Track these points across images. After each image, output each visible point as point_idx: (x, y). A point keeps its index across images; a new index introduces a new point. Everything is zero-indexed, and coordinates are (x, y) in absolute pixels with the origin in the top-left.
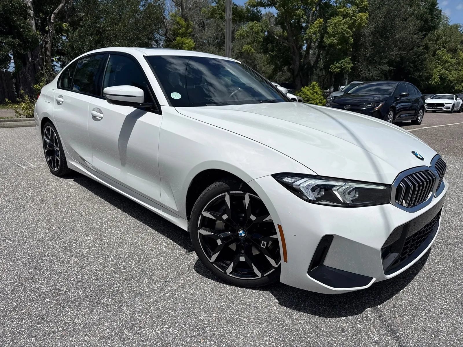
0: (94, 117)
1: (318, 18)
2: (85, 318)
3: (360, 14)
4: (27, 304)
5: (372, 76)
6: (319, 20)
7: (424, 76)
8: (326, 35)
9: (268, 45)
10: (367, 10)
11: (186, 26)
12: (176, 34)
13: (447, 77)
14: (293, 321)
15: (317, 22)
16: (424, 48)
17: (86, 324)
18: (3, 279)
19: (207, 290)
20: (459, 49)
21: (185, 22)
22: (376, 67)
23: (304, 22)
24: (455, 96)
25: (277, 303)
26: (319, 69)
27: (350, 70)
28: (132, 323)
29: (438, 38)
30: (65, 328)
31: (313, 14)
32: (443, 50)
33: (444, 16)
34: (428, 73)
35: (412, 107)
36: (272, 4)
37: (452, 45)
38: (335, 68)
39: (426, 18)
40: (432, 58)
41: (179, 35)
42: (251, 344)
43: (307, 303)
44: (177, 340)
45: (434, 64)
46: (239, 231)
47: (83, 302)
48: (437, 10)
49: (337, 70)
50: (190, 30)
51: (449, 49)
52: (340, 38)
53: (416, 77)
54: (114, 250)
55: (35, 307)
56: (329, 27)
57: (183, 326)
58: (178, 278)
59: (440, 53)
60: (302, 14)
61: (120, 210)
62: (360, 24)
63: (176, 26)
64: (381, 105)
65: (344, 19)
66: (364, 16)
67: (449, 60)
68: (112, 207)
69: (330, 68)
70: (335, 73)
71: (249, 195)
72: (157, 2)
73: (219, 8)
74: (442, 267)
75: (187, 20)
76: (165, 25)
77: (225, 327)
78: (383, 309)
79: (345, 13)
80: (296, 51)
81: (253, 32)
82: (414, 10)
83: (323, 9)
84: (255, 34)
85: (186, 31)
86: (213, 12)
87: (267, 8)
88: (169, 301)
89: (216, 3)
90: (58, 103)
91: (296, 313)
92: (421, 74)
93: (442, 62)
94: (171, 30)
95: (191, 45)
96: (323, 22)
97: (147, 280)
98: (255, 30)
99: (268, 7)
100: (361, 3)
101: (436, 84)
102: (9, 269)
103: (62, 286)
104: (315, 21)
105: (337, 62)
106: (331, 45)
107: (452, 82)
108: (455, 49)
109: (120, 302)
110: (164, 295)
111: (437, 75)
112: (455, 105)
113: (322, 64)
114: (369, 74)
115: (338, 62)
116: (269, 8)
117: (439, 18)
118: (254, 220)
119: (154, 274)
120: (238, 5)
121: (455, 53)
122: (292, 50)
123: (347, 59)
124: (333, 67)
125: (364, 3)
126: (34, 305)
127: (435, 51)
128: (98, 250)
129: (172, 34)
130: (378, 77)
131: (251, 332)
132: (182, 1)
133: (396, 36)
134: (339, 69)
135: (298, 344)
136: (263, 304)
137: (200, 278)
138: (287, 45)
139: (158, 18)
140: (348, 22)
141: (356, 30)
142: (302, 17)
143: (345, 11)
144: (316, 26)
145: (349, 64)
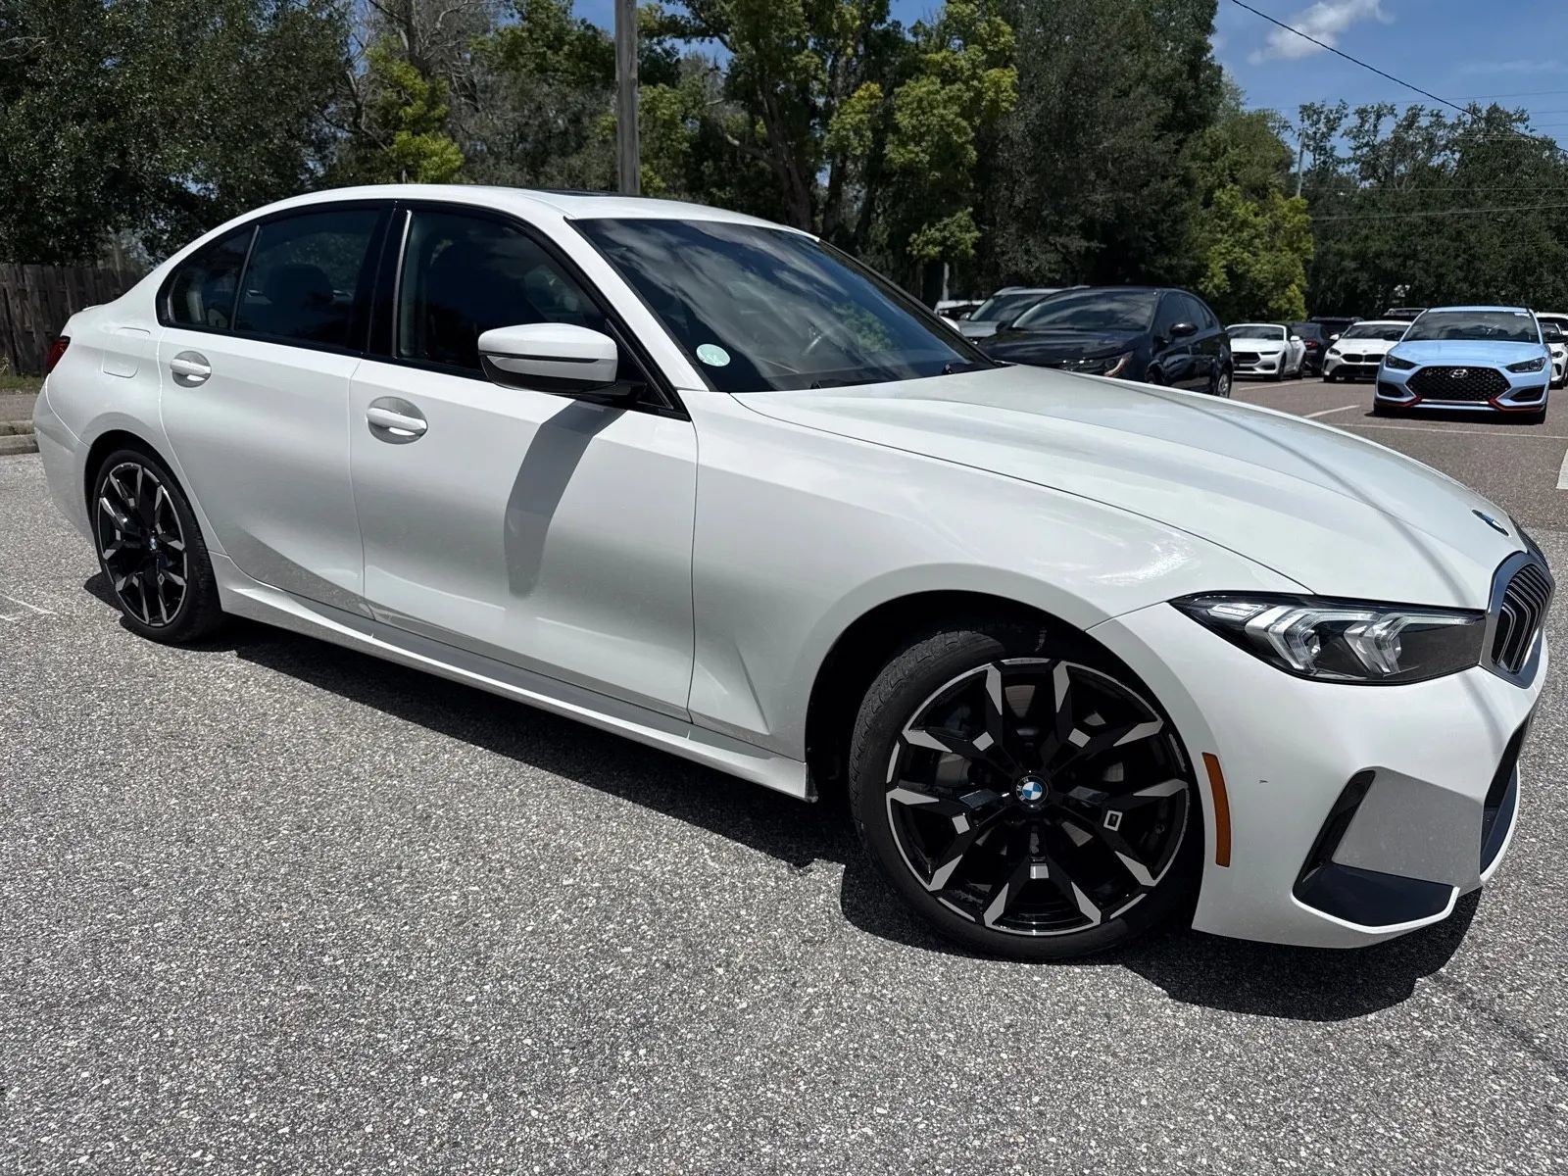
0: (380, 429)
1: (862, 80)
2: (598, 1120)
3: (994, 73)
4: (364, 1104)
5: (1038, 270)
6: (867, 89)
7: (1185, 267)
8: (891, 137)
9: (702, 164)
10: (1010, 58)
11: (426, 94)
12: (390, 120)
13: (1248, 272)
14: (1241, 1042)
15: (862, 93)
16: (1180, 182)
17: (613, 1139)
18: (217, 1028)
19: (933, 983)
20: (1276, 186)
21: (424, 80)
22: (1047, 241)
23: (821, 93)
24: (1285, 328)
25: (1164, 996)
26: (874, 248)
27: (972, 252)
28: (765, 1117)
29: (1217, 153)
30: (552, 1165)
31: (847, 68)
32: (1232, 190)
33: (1227, 86)
34: (1194, 259)
35: (1193, 365)
36: (713, 28)
37: (1254, 174)
38: (925, 242)
39: (1180, 91)
40: (1203, 212)
41: (403, 126)
42: (1167, 1127)
43: (1248, 985)
44: (942, 1150)
45: (1210, 232)
46: (1023, 784)
47: (555, 1068)
48: (1211, 66)
49: (933, 251)
50: (443, 108)
51: (1246, 186)
52: (937, 146)
53: (1162, 272)
54: (548, 885)
55: (399, 1108)
56: (900, 110)
57: (932, 1103)
58: (814, 954)
59: (1223, 196)
60: (813, 67)
61: (481, 749)
62: (994, 103)
63: (390, 94)
64: (1121, 362)
65: (947, 88)
66: (1007, 77)
67: (1251, 218)
68: (444, 740)
69: (910, 244)
70: (926, 260)
71: (1068, 667)
72: (322, 9)
73: (534, 36)
74: (1533, 840)
75: (429, 74)
76: (352, 90)
77: (1059, 1087)
78: (1460, 977)
79: (946, 66)
80: (800, 187)
81: (656, 119)
82: (1147, 65)
83: (878, 53)
84: (663, 126)
85: (429, 111)
86: (513, 49)
87: (694, 40)
88: (836, 1032)
89: (524, 18)
90: (180, 377)
91: (1235, 1019)
92: (1174, 262)
93: (1231, 226)
94: (371, 107)
95: (450, 160)
96: (881, 95)
97: (721, 971)
98: (664, 113)
99: (699, 39)
100: (995, 36)
101: (1218, 292)
102: (214, 990)
103: (449, 1027)
104: (853, 92)
105: (931, 225)
106: (910, 170)
107: (1260, 286)
108: (1264, 185)
109: (681, 1056)
110: (808, 1014)
111: (1221, 264)
112: (1288, 356)
113: (883, 232)
114: (1030, 262)
115: (934, 226)
116: (702, 41)
117: (1215, 90)
118: (1082, 744)
119: (733, 951)
120: (600, 29)
121: (1264, 197)
122: (786, 185)
123: (959, 214)
124: (918, 242)
125: (1003, 40)
126: (393, 1103)
127: (1210, 191)
128: (494, 890)
129: (376, 121)
130: (1054, 271)
131: (1144, 1091)
132: (408, 8)
133: (1100, 143)
134: (937, 249)
135: (1296, 1107)
136: (1128, 1005)
137: (886, 949)
138: (768, 168)
139: (328, 64)
140: (960, 98)
141: (983, 122)
142: (815, 78)
143: (947, 60)
144: (859, 107)
145: (968, 231)
